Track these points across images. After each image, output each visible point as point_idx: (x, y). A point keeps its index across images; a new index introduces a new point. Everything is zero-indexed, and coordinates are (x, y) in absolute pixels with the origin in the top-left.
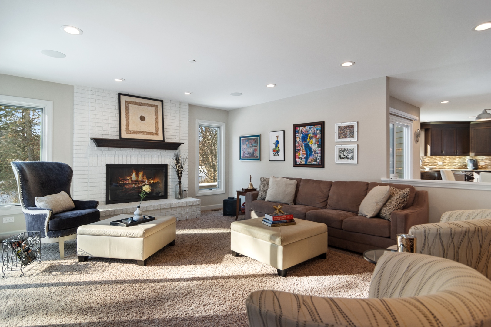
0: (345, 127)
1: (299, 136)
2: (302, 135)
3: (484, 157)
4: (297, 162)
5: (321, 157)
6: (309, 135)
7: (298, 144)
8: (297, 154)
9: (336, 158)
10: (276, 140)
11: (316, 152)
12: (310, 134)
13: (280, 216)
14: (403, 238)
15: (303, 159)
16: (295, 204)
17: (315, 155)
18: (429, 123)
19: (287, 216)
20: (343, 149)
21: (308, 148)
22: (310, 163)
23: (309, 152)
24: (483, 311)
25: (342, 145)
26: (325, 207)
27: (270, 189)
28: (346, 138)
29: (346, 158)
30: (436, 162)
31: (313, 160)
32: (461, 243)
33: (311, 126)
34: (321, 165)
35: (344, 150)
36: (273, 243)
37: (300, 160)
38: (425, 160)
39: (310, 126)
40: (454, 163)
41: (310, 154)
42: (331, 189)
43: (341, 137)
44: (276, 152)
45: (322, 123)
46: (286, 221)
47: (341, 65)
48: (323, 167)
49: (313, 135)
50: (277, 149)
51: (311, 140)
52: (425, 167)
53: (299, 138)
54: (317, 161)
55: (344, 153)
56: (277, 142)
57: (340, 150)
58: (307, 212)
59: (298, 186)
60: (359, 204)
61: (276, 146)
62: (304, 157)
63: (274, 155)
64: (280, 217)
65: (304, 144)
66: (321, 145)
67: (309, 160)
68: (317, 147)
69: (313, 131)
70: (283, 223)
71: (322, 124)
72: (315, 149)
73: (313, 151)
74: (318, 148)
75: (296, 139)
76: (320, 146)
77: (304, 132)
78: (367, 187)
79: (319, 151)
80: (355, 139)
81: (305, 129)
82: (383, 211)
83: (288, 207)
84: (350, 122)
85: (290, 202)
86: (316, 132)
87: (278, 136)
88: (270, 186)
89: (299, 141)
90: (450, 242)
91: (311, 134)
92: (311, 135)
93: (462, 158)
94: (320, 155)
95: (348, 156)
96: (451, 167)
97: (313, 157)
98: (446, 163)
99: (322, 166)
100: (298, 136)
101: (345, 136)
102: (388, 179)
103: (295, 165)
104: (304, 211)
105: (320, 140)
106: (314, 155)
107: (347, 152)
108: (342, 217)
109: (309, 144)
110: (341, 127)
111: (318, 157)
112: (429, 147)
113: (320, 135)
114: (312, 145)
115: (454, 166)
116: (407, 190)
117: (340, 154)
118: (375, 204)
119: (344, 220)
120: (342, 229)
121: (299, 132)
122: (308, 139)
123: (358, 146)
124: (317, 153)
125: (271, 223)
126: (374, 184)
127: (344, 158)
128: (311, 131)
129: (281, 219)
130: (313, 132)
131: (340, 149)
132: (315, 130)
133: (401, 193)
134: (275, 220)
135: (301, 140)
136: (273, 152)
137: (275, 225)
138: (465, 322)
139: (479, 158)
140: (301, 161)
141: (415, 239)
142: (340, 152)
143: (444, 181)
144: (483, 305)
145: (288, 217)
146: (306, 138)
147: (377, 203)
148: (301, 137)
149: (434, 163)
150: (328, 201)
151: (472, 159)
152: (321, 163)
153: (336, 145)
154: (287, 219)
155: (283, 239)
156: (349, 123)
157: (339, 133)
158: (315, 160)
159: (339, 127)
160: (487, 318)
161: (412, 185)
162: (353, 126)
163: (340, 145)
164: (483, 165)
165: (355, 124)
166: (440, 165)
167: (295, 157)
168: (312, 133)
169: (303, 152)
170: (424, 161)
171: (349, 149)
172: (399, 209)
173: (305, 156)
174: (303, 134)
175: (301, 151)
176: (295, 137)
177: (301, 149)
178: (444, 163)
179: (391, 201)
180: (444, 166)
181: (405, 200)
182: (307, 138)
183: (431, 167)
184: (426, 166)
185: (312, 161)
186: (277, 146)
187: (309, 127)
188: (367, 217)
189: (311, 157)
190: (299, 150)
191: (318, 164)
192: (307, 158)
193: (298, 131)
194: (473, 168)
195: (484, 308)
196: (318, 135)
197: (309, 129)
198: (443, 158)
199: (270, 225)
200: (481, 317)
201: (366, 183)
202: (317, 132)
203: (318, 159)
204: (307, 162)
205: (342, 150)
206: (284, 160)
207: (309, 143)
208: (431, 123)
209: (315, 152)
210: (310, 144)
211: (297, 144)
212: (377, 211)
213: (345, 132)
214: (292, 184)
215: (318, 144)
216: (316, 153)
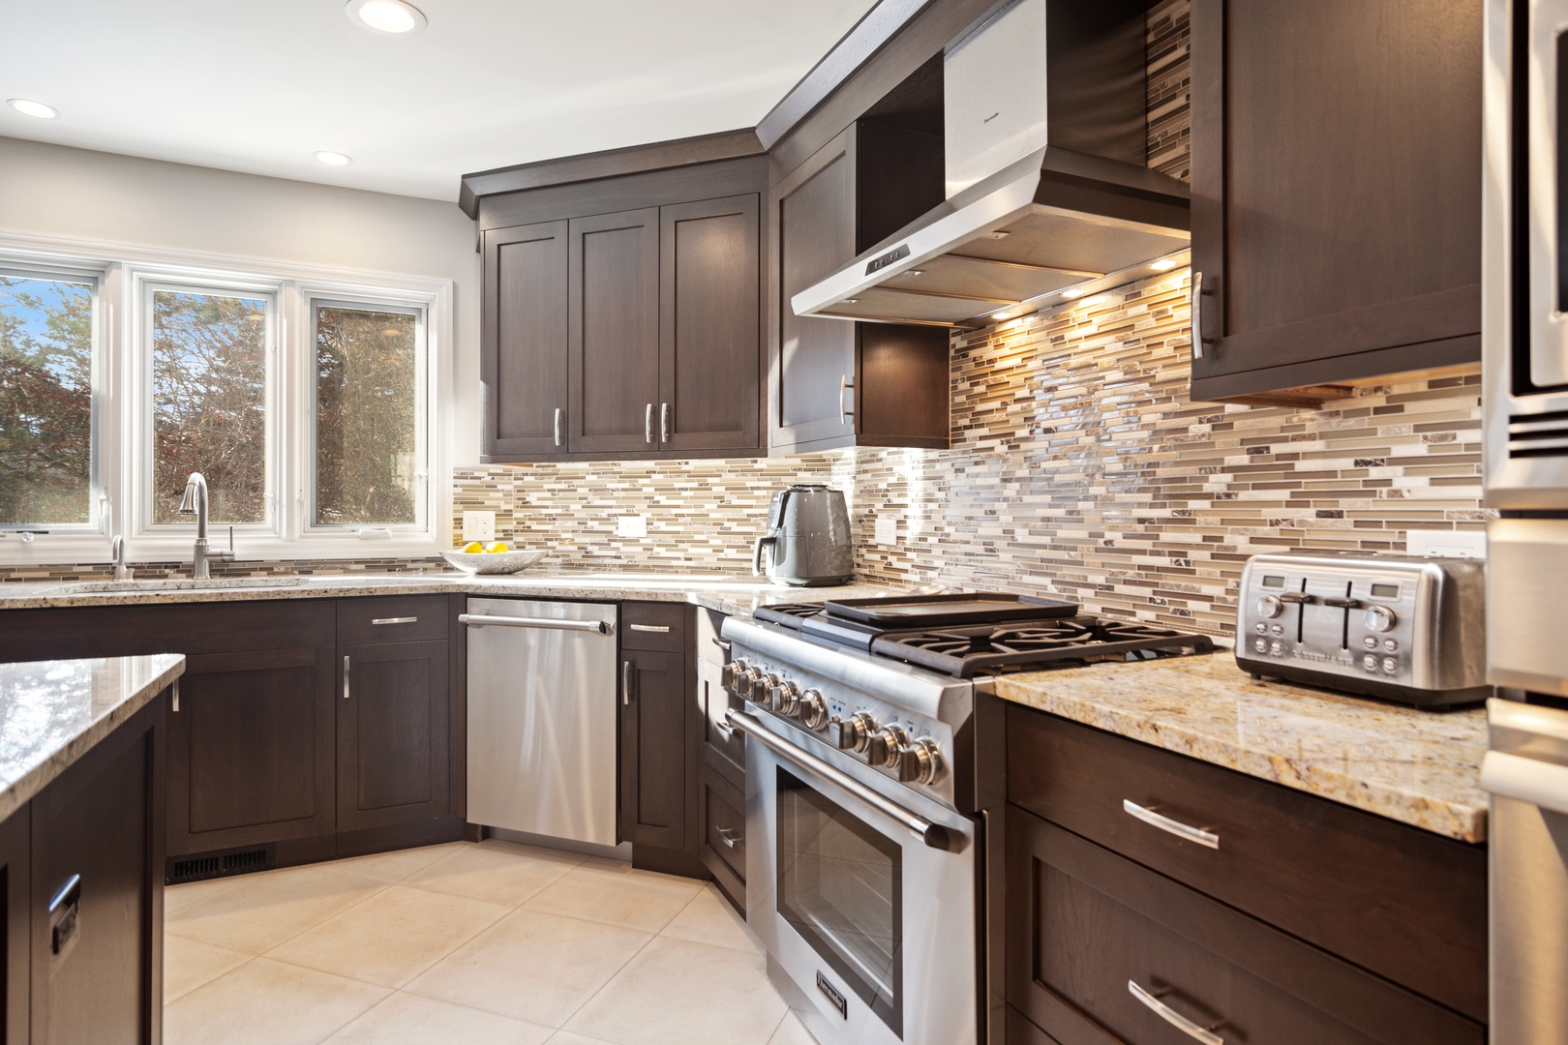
30: (604, 514)
38: (532, 498)
40: (735, 527)
149: (595, 525)
166: (635, 541)
170: (525, 504)
178: (662, 526)
180: (662, 552)
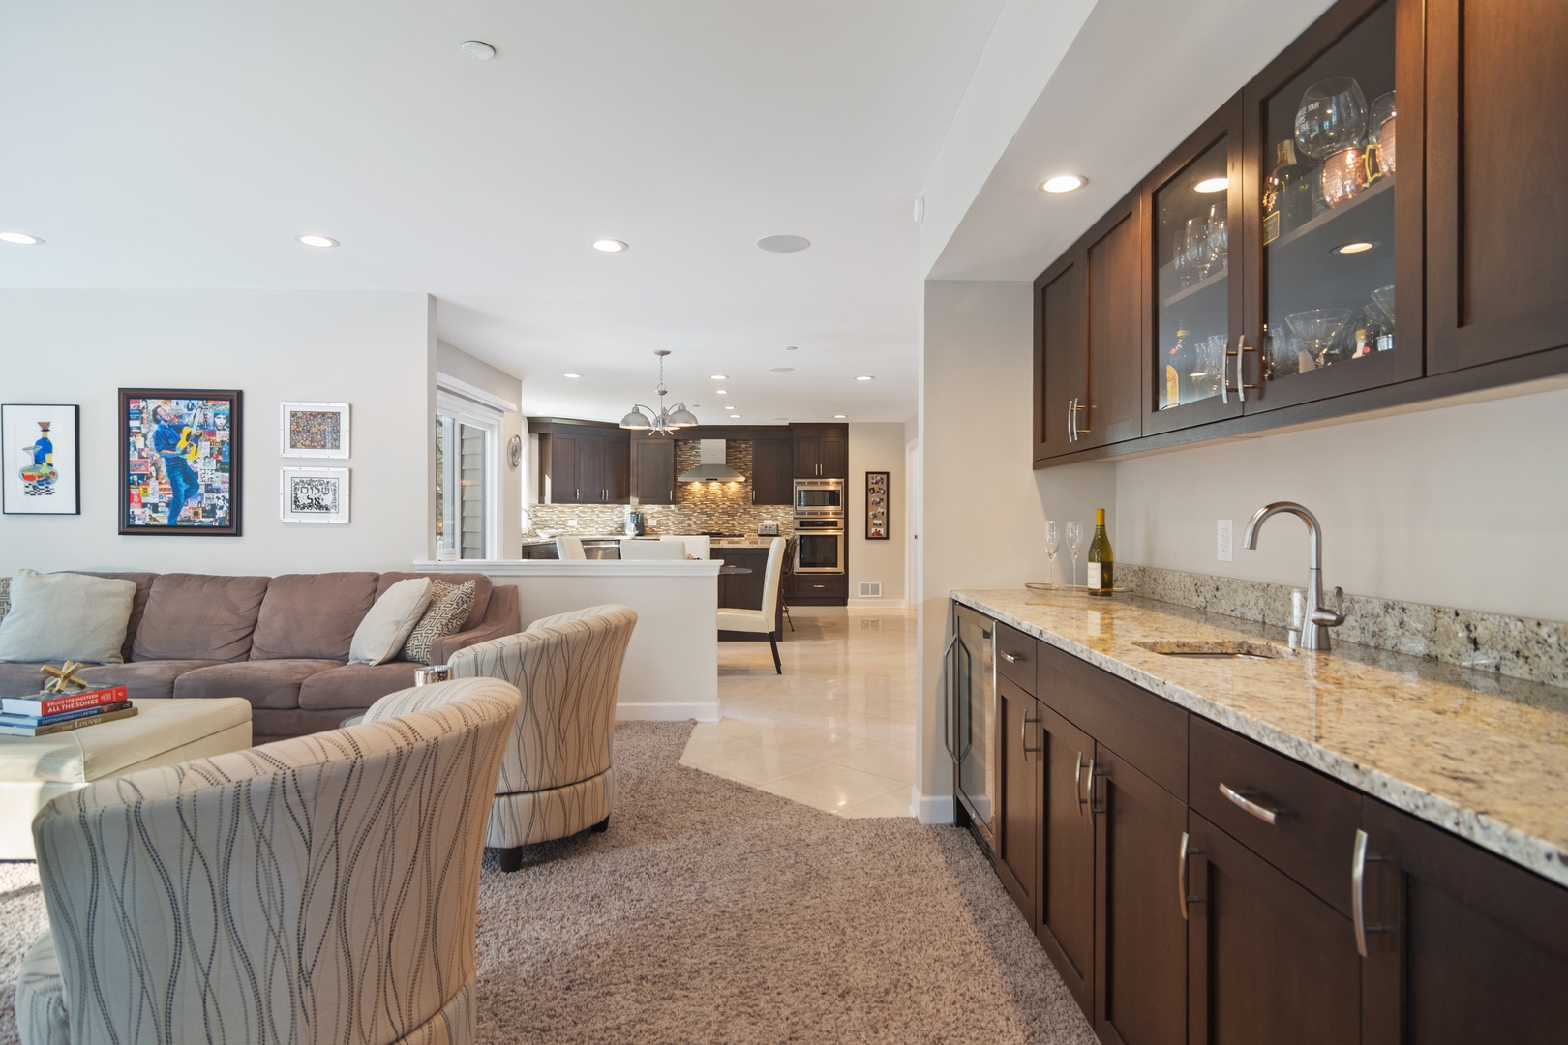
0: (313, 415)
1: (144, 431)
2: (155, 427)
3: (657, 508)
4: (134, 518)
5: (231, 501)
6: (186, 431)
7: (141, 457)
8: (134, 491)
9: (281, 507)
10: (40, 437)
11: (211, 485)
12: (187, 425)
13: (71, 698)
14: (426, 675)
15: (159, 509)
16: (128, 659)
17: (210, 495)
18: (548, 421)
19: (100, 694)
20: (305, 480)
21: (180, 472)
22: (189, 520)
23: (184, 487)
24: (481, 714)
25: (303, 469)
26: (245, 656)
27: (15, 616)
28: (314, 447)
29: (318, 505)
30: (563, 519)
31: (201, 511)
32: (536, 672)
33: (195, 402)
34: (233, 526)
35: (309, 484)
36: (48, 782)
37: (148, 511)
38: (539, 514)
39: (190, 399)
40: (601, 522)
41: (190, 493)
42: (265, 600)
43: (299, 445)
44: (39, 481)
45: (236, 394)
46: (98, 710)
47: (298, 239)
48: (239, 533)
49: (200, 431)
50: (44, 469)
51: (192, 445)
52: (539, 532)
53: (145, 437)
54: (215, 514)
55: (310, 491)
56: (44, 447)
57: (297, 484)
58: (179, 678)
59: (138, 602)
60: (350, 634)
61: (39, 459)
62: (166, 500)
63: (27, 493)
64: (73, 700)
65: (163, 459)
66: (231, 463)
67: (186, 512)
68: (217, 470)
69: (200, 418)
70: (86, 716)
71: (235, 398)
72: (207, 477)
73: (199, 481)
74: (219, 474)
75: (131, 439)
76: (227, 467)
77: (166, 418)
78: (375, 585)
79: (223, 482)
80: (343, 453)
81: (168, 408)
82: (413, 643)
83: (100, 670)
84: (328, 402)
85: (108, 655)
86: (211, 421)
87: (49, 424)
88: (12, 610)
89: (146, 445)
90: (519, 671)
91: (195, 426)
92: (194, 431)
93: (617, 508)
94: (227, 496)
95: (321, 501)
96: (595, 532)
97: (200, 502)
98: (584, 521)
99: (234, 531)
100: (139, 428)
101: (311, 442)
102: (432, 563)
103: (128, 528)
104: (169, 675)
105: (226, 448)
106: (206, 495)
107: (319, 489)
108: (299, 673)
109: (185, 460)
110: (300, 415)
111: (221, 502)
112: (548, 481)
113: (228, 432)
114: (195, 462)
115: (601, 530)
116: (470, 585)
117: (296, 494)
118: (393, 628)
119: (305, 682)
120: (298, 708)
121: (144, 416)
122: (182, 444)
123: (351, 472)
124: (218, 491)
125: (35, 723)
126: (395, 577)
127: (310, 506)
128: (194, 416)
129: (78, 705)
130: (202, 421)
131: (298, 480)
132: (210, 415)
133: (456, 592)
134: (50, 710)
135: (151, 442)
136: (22, 483)
137: (50, 729)
138: (453, 728)
139: (650, 510)
140: (154, 515)
141: (449, 672)
142: (296, 488)
143: (562, 560)
144: (483, 708)
145: (106, 697)
146: (171, 437)
147: (397, 623)
148: (151, 435)
149: (560, 522)
150: (256, 637)
151: (635, 513)
152: (231, 520)
153: (284, 468)
154: (102, 703)
155: (92, 760)
156: (325, 404)
157: (294, 432)
158: (211, 512)
159: (294, 415)
160: (484, 722)
161: (485, 573)
162: (336, 415)
163: (297, 469)
164: (654, 527)
165: (343, 409)
166: (573, 527)
167: (125, 499)
168: (196, 424)
169: (160, 483)
170: (537, 516)
171: (326, 481)
172: (450, 632)
173: (169, 497)
174: (162, 422)
175: (153, 483)
176: (125, 433)
177: (154, 474)
178: (582, 522)
179: (432, 614)
180: (582, 530)
181: (464, 610)
182: (179, 440)
183: (552, 532)
184: (542, 529)
185: (196, 514)
186: (44, 460)
187: (183, 403)
188: (371, 663)
189: (193, 503)
190: (144, 478)
191: (220, 523)
192: (175, 506)
193: (141, 412)
194: (637, 532)
195: (485, 712)
196: (217, 432)
197: (185, 411)
198: (578, 508)
199: (32, 732)
200: (477, 721)
201: (372, 574)
202: (218, 421)
203: (221, 508)
204: (179, 518)
205: (303, 481)
206: (78, 512)
207: (185, 456)
208: (553, 421)
209: (207, 485)
210: (189, 459)
211: (134, 457)
212: (398, 645)
213: (314, 430)
214: (116, 594)
215: (218, 462)
216: (210, 489)
